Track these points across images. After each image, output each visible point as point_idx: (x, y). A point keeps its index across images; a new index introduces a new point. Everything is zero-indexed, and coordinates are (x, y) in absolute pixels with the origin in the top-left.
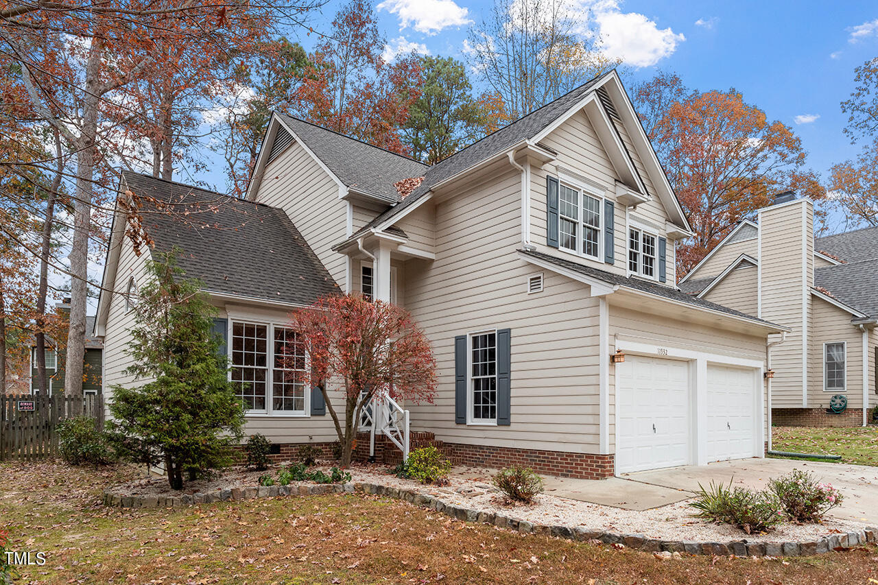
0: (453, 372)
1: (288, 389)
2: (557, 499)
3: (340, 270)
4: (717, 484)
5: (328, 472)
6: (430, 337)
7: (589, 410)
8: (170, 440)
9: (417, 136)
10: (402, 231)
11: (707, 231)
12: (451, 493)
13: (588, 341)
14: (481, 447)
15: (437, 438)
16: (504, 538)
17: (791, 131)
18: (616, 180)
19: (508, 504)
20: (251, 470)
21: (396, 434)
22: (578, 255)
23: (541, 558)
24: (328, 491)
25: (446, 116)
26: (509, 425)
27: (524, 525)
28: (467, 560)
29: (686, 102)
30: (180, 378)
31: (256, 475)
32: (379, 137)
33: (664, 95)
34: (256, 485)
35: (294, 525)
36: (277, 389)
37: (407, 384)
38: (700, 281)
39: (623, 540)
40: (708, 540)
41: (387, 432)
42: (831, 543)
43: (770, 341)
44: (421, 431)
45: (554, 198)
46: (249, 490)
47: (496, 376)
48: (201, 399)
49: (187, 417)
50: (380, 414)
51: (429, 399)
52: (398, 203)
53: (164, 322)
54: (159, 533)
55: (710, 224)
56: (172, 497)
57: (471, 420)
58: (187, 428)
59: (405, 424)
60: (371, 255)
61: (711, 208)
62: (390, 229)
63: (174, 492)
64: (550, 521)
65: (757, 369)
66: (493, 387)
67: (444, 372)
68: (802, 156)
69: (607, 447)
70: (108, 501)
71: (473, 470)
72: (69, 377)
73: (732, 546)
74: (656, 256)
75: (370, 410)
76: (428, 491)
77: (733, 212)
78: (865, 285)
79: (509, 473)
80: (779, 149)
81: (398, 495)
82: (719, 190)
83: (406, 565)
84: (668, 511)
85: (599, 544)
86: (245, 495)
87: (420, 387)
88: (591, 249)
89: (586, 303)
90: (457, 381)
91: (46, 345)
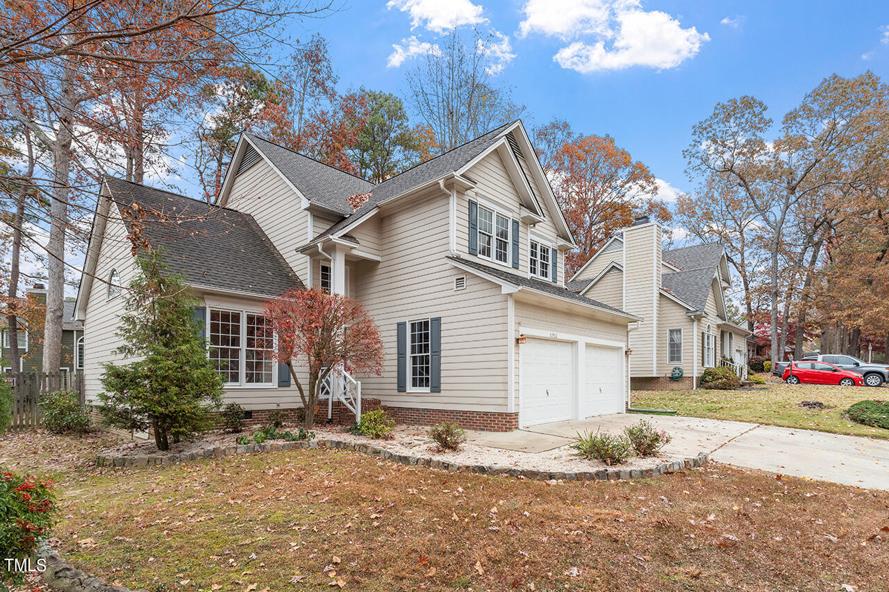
0: (395, 351)
1: (259, 365)
2: (477, 447)
3: (302, 268)
4: (589, 431)
5: (296, 432)
6: (377, 323)
7: (500, 379)
8: (160, 408)
9: (363, 156)
10: (354, 238)
11: (588, 242)
12: (395, 445)
13: (499, 328)
14: (418, 410)
15: (382, 404)
16: (438, 476)
17: (648, 169)
18: (520, 204)
19: (440, 451)
20: (228, 433)
21: (349, 400)
22: (492, 261)
23: (466, 488)
24: (296, 447)
25: (387, 141)
26: (440, 392)
27: (452, 465)
28: (411, 492)
29: (575, 143)
30: (168, 356)
31: (234, 437)
32: (332, 156)
33: (557, 136)
34: (234, 445)
35: (271, 474)
36: (249, 365)
37: (359, 360)
38: (582, 281)
39: (523, 473)
40: (582, 470)
41: (342, 399)
42: (662, 469)
43: (629, 327)
44: (369, 397)
45: (474, 217)
46: (229, 449)
47: (429, 354)
48: (187, 374)
49: (174, 389)
50: (337, 384)
51: (378, 373)
52: (351, 215)
53: (152, 310)
54: (153, 486)
55: (591, 238)
56: (160, 456)
57: (410, 388)
58: (175, 398)
59: (357, 393)
60: (329, 257)
61: (592, 224)
62: (345, 236)
63: (161, 452)
64: (471, 462)
65: (621, 348)
66: (427, 363)
67: (388, 351)
68: (656, 188)
69: (513, 406)
70: (100, 463)
71: (411, 427)
72: (47, 355)
73: (598, 474)
74: (550, 262)
75: (328, 382)
76: (378, 444)
77: (607, 228)
78: (696, 287)
79: (440, 429)
80: (640, 182)
81: (354, 448)
82: (597, 211)
83: (365, 498)
84: (556, 452)
85: (507, 477)
86: (225, 452)
87: (370, 363)
88: (502, 257)
89: (498, 298)
90: (399, 358)
91: (17, 327)
